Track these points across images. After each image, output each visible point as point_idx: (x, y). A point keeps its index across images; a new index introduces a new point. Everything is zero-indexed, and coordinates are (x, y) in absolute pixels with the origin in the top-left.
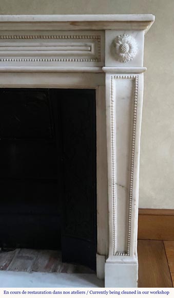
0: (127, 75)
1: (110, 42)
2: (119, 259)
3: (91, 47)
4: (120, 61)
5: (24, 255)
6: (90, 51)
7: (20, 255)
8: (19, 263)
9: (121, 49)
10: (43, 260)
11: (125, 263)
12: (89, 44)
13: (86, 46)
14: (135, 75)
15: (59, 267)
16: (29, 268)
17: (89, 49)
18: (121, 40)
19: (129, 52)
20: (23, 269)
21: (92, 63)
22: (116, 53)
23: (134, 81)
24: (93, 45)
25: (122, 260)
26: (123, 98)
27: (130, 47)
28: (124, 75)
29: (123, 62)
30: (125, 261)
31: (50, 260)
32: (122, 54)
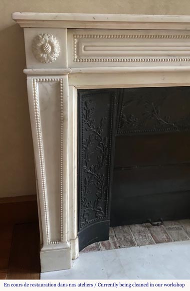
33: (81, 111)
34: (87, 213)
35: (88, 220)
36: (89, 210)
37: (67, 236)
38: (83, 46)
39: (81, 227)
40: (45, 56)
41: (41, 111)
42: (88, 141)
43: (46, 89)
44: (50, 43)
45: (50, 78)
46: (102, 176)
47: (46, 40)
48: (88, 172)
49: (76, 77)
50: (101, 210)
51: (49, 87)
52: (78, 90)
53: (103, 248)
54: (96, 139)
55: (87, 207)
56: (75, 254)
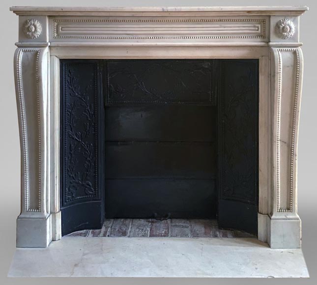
0: (289, 49)
1: (275, 24)
2: (282, 216)
3: (258, 27)
4: (282, 38)
5: (177, 224)
6: (258, 30)
7: (174, 224)
8: (177, 230)
9: (284, 29)
10: (199, 228)
11: (289, 219)
12: (257, 25)
13: (255, 27)
14: (295, 49)
15: (218, 233)
16: (189, 235)
17: (257, 29)
18: (283, 23)
19: (290, 31)
20: (184, 235)
21: (259, 39)
22: (280, 33)
23: (295, 53)
24: (259, 26)
25: (286, 216)
26: (288, 67)
27: (290, 28)
28: (287, 49)
29: (285, 38)
30: (288, 217)
31: (205, 228)
32: (284, 33)
33: (64, 77)
34: (73, 186)
35: (77, 196)
36: (76, 183)
37: (46, 205)
38: (61, 28)
39: (66, 202)
40: (30, 33)
41: (23, 73)
42: (73, 106)
43: (28, 56)
44: (34, 25)
45: (32, 49)
46: (90, 145)
47: (31, 23)
48: (73, 138)
49: (57, 49)
50: (90, 185)
51: (30, 55)
52: (60, 59)
53: (90, 235)
54: (81, 105)
55: (74, 179)
56: (56, 233)
